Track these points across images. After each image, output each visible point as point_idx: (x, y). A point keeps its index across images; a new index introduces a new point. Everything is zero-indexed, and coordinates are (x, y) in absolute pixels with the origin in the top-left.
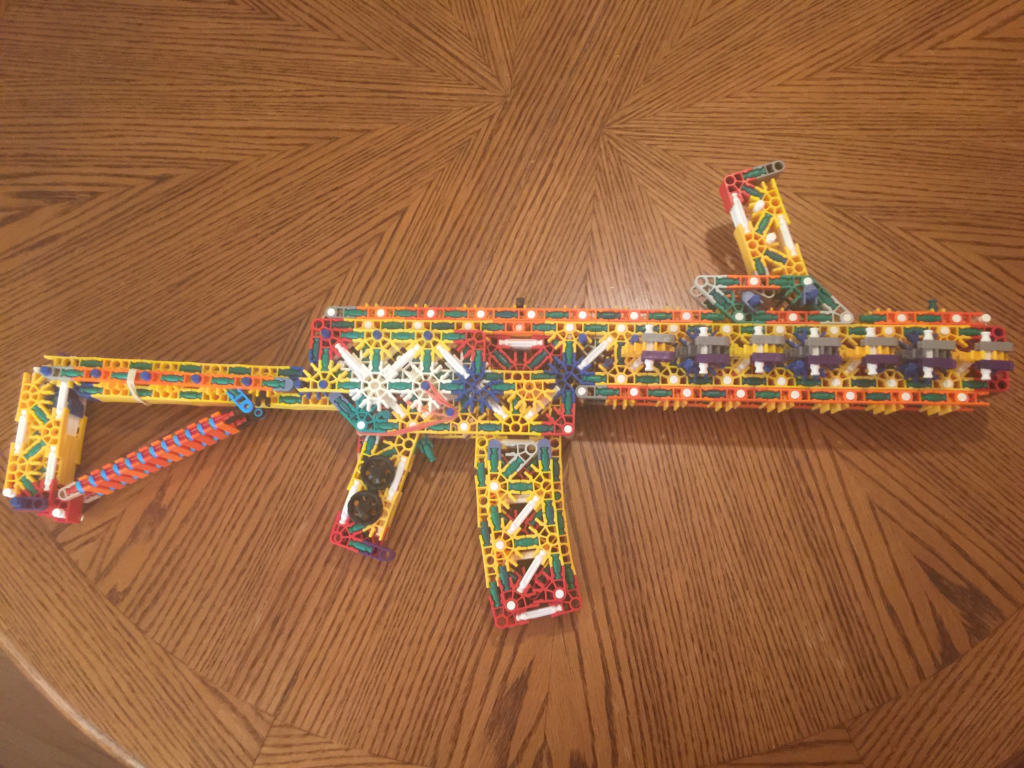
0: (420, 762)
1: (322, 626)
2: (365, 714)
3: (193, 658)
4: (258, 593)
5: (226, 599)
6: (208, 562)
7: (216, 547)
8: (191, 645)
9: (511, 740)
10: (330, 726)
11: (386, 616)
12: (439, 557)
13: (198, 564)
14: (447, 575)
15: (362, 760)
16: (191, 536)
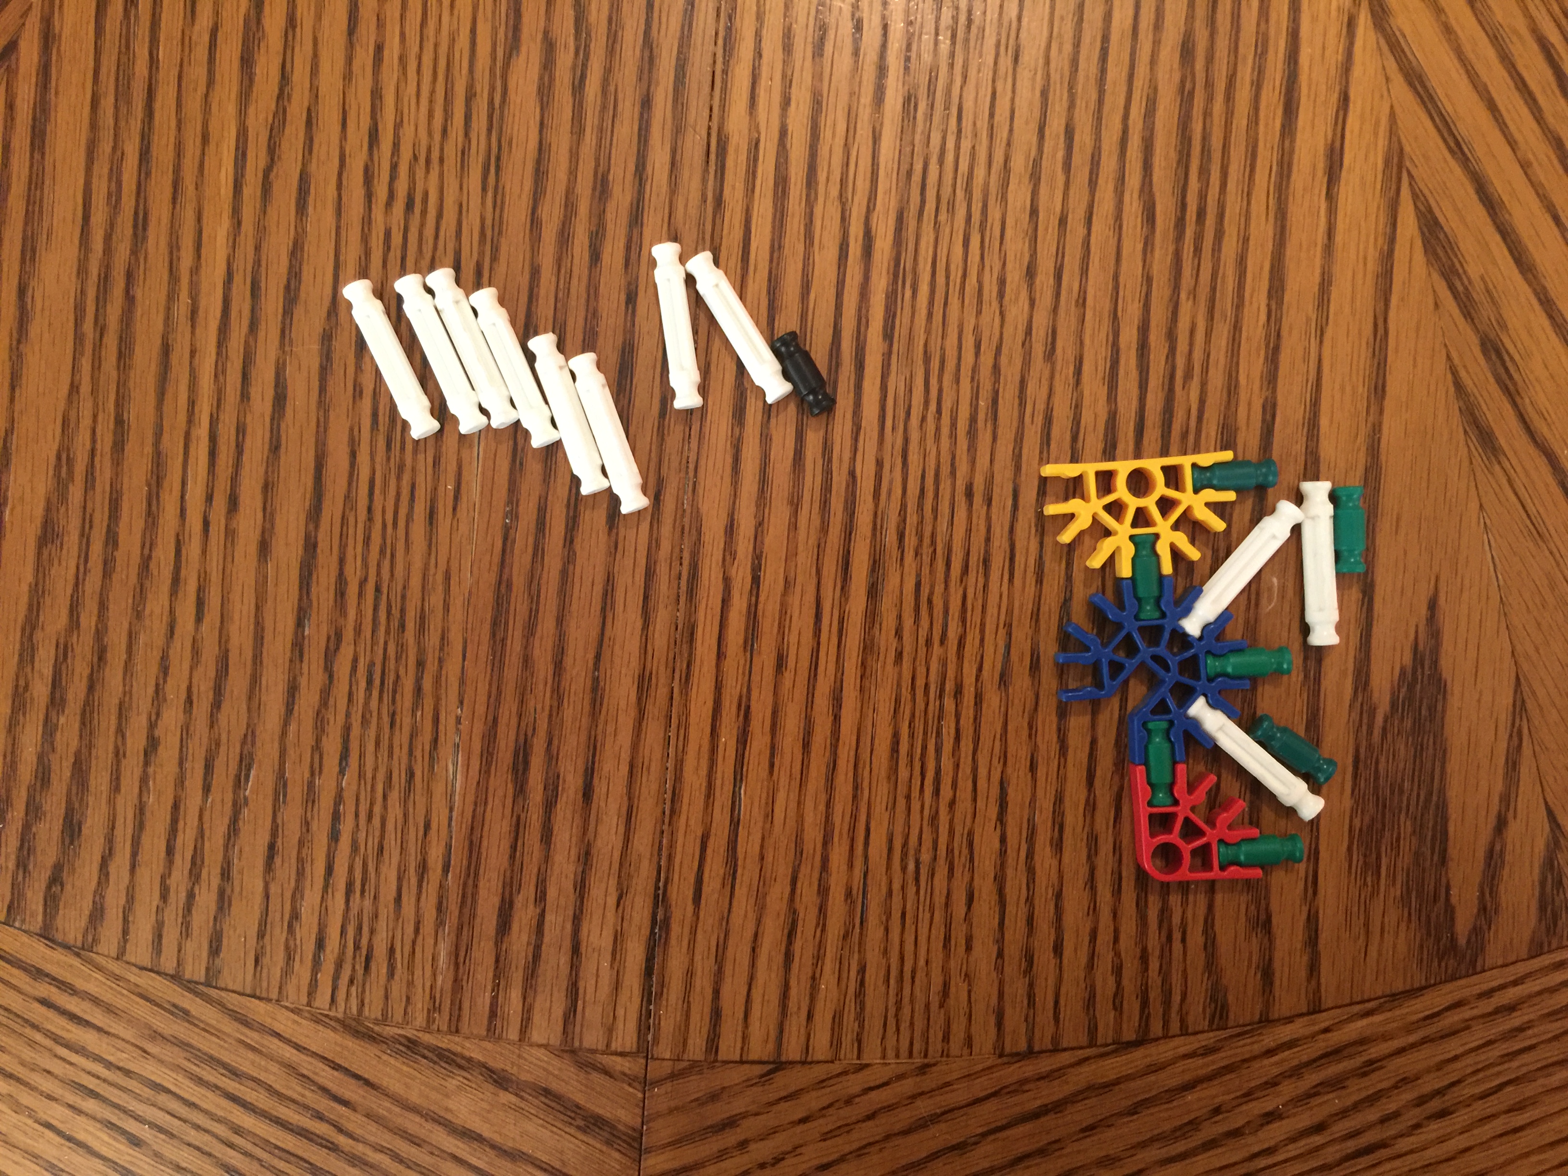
0: (1175, 1026)
1: (684, 725)
2: (937, 945)
3: (287, 971)
4: (418, 690)
5: (317, 747)
6: (196, 652)
7: (200, 590)
8: (261, 935)
9: (1444, 860)
10: (837, 1019)
11: (889, 621)
12: (996, 368)
13: (165, 670)
14: (1048, 420)
15: (981, 1086)
16: (93, 583)
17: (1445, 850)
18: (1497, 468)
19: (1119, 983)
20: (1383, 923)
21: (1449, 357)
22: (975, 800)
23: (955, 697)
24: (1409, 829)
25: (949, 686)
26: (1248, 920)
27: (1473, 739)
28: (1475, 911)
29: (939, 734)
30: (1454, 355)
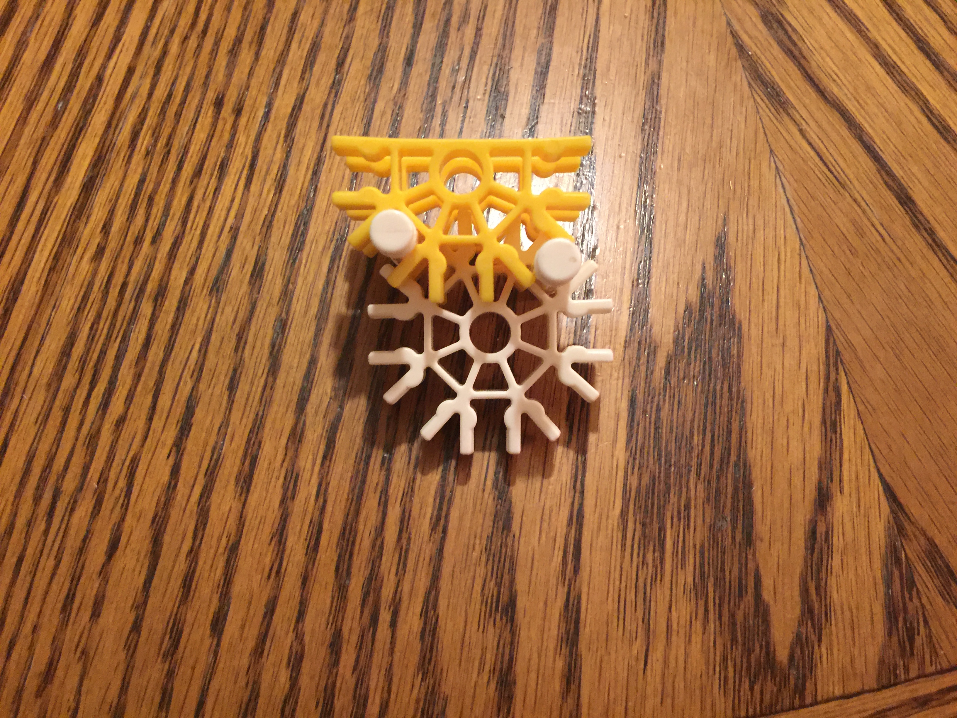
17: (751, 526)
18: (786, 119)
19: (294, 681)
20: (669, 621)
21: (729, 24)
22: (150, 419)
23: (156, 300)
24: (701, 494)
25: (151, 287)
26: (484, 602)
27: (778, 391)
28: (798, 612)
29: (125, 339)
30: (734, 22)
